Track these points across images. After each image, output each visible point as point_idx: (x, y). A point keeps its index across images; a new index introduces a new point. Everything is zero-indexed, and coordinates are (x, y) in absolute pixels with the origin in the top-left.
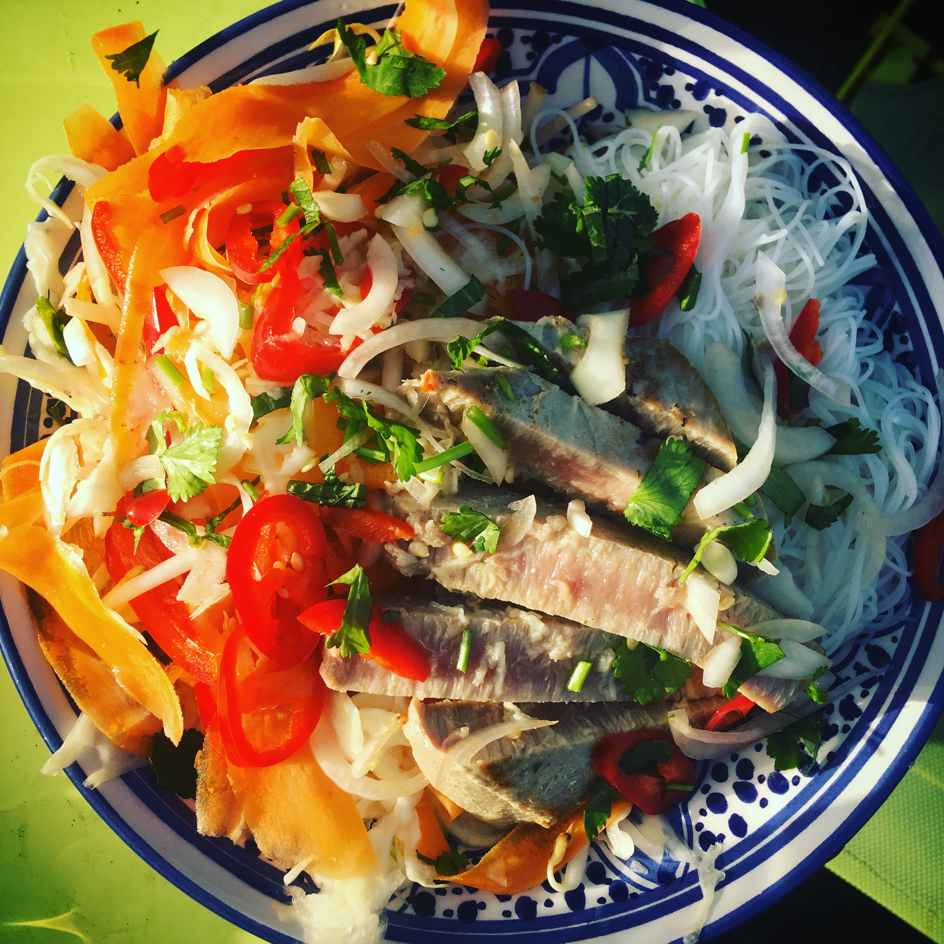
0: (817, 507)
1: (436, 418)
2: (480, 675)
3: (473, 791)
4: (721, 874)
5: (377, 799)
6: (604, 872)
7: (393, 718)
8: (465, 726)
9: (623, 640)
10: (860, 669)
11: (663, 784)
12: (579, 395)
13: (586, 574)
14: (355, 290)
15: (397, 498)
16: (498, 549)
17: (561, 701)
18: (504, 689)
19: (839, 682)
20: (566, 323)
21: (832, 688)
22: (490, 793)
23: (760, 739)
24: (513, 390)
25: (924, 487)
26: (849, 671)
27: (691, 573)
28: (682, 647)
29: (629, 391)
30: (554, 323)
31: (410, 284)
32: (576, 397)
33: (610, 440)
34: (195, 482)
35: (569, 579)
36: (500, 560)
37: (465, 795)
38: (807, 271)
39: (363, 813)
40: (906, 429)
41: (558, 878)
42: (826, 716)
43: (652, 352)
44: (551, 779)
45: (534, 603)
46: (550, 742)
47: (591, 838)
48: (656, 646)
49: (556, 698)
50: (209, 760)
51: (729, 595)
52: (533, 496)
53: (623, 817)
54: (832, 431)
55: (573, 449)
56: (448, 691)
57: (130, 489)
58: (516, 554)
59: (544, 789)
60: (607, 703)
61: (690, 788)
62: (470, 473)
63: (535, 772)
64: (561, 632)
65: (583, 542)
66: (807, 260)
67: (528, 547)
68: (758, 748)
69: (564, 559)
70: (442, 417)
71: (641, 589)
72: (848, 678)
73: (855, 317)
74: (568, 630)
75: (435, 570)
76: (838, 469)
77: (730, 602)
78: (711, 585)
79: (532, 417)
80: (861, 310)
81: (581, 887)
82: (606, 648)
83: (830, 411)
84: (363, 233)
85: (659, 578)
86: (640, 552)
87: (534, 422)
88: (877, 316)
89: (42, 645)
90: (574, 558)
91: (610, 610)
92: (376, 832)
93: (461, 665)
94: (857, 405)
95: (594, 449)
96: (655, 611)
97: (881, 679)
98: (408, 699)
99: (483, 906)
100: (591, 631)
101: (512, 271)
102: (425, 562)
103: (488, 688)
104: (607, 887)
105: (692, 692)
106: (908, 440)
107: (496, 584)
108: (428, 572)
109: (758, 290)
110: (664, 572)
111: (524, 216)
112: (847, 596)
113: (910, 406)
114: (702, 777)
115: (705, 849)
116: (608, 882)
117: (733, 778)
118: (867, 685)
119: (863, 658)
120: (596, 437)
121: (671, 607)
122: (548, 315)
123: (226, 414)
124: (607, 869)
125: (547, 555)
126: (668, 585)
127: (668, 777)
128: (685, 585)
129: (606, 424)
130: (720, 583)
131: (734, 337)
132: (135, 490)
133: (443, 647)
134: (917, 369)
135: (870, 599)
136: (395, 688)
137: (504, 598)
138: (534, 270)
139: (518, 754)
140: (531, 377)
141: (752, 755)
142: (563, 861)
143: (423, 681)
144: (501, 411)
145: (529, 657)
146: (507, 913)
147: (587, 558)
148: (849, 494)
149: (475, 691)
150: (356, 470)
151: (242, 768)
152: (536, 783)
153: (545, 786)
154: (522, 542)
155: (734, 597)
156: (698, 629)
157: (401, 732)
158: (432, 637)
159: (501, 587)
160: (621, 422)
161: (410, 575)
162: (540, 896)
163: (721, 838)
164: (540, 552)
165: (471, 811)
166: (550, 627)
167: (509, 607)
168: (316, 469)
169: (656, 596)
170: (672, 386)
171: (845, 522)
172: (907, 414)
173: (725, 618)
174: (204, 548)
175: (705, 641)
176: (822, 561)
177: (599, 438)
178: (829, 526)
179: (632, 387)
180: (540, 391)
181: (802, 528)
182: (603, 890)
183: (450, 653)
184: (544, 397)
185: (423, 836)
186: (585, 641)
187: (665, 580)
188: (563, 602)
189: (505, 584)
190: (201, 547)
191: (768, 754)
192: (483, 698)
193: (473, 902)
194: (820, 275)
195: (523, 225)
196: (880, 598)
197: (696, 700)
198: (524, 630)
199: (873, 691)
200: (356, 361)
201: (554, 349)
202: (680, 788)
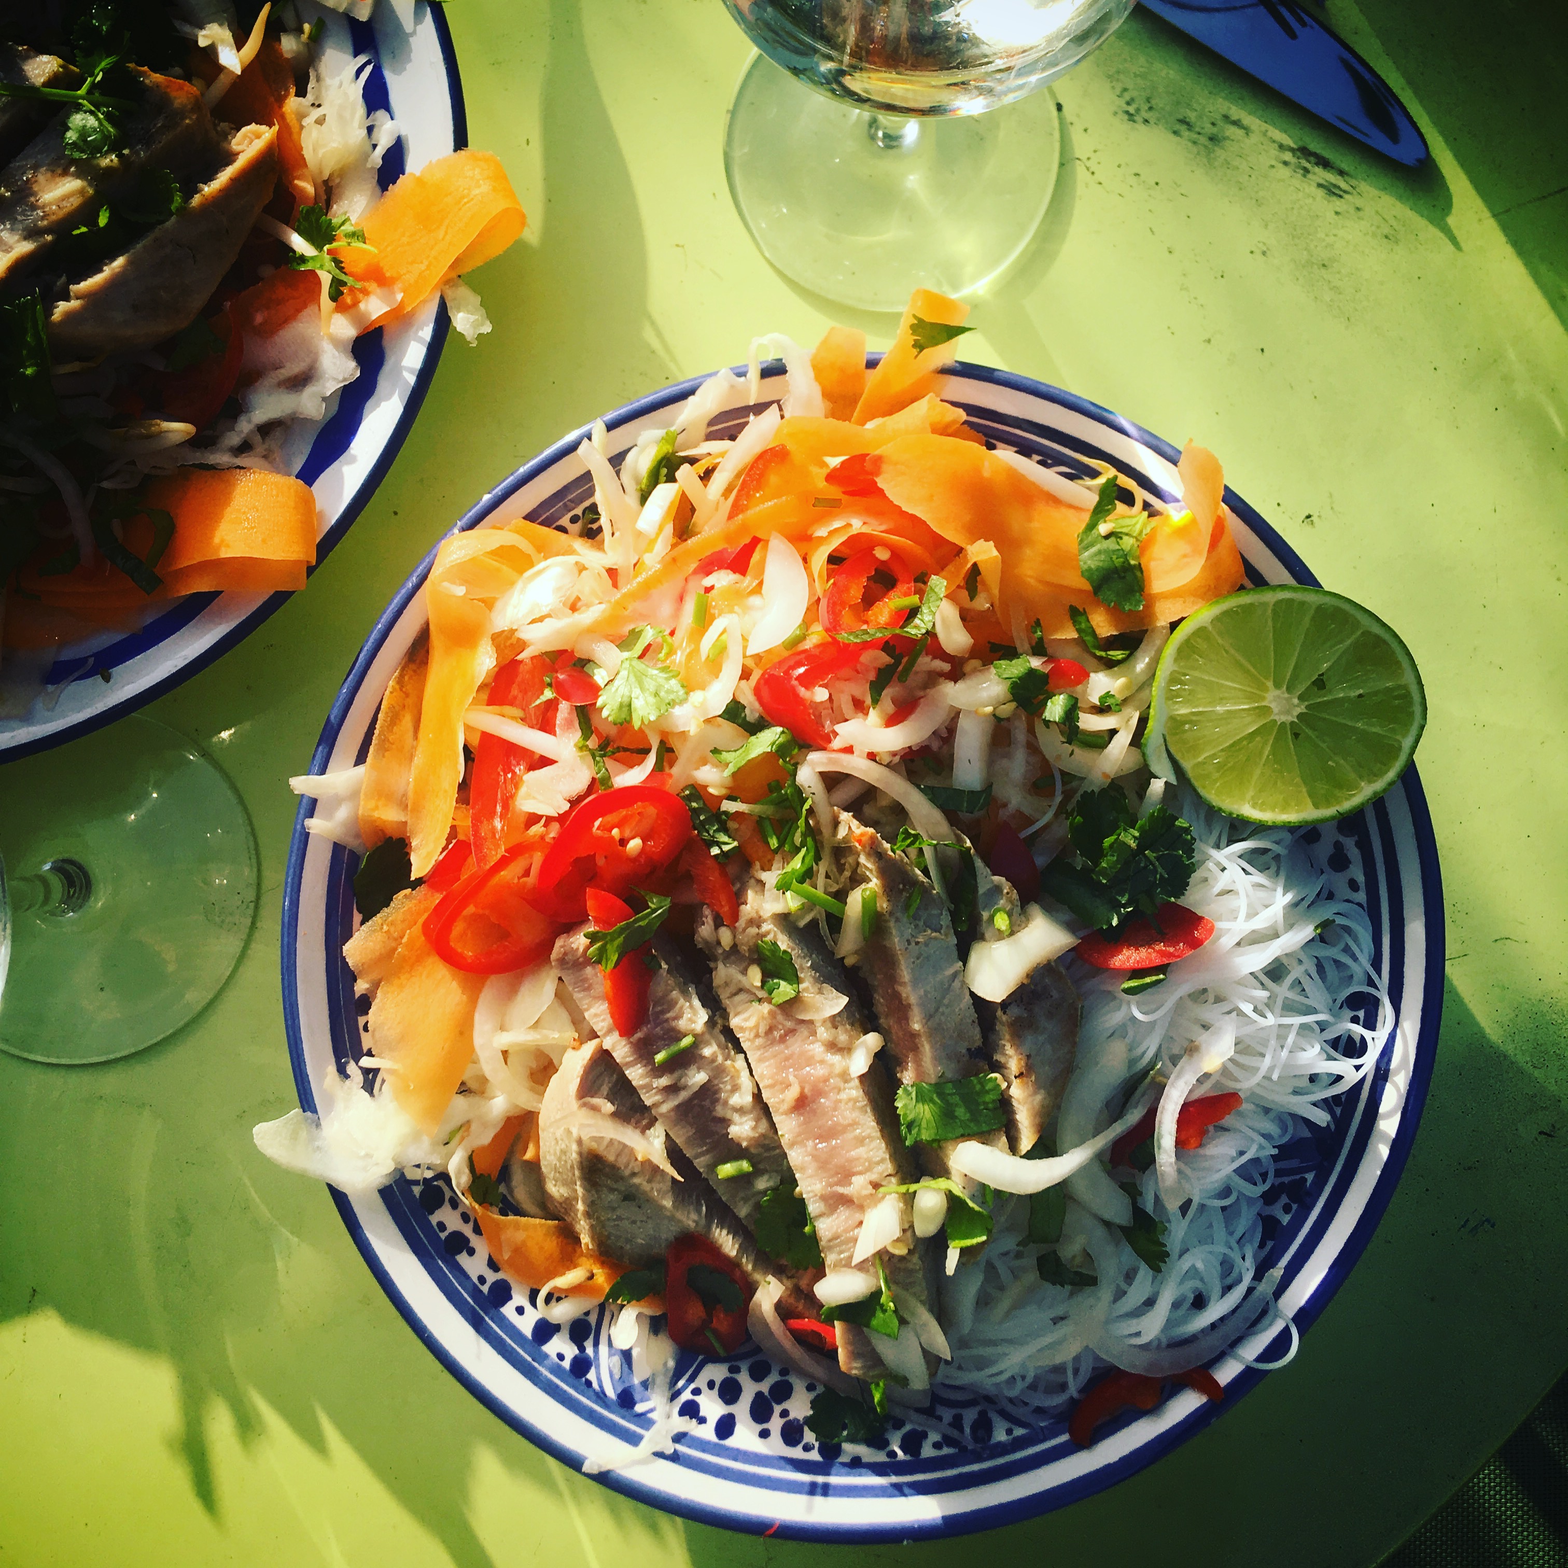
0: (1058, 1259)
1: (843, 861)
2: (664, 1081)
3: (564, 1158)
4: (669, 1448)
5: (488, 1078)
6: (587, 1338)
7: (571, 1034)
8: (613, 1104)
9: (794, 1183)
10: (957, 1422)
11: (706, 1323)
12: (964, 965)
13: (822, 1100)
14: (890, 708)
15: (752, 881)
16: (781, 1006)
17: (701, 1170)
18: (669, 1112)
19: (929, 1412)
20: (1016, 903)
21: (918, 1410)
22: (574, 1175)
23: (819, 1380)
24: (918, 909)
25: (1164, 1341)
26: (947, 1415)
27: (897, 1193)
28: (830, 1241)
29: (1004, 1005)
30: (1005, 891)
31: (935, 746)
32: (961, 963)
33: (949, 1025)
34: (625, 709)
35: (806, 1090)
36: (772, 1014)
37: (555, 1154)
38: (1258, 1069)
39: (467, 1075)
40: (1202, 1280)
41: (548, 1299)
42: (889, 1426)
43: (1055, 994)
44: (628, 1219)
45: (762, 1076)
46: (659, 1191)
47: (607, 1299)
48: (812, 1215)
49: (700, 1163)
50: (410, 904)
51: (908, 1245)
52: (847, 999)
53: (648, 1312)
54: (1139, 1213)
55: (913, 1000)
56: (629, 1065)
57: (577, 655)
58: (789, 1024)
59: (614, 1220)
60: (734, 1214)
61: (722, 1353)
62: (823, 927)
63: (623, 1201)
64: (757, 1120)
65: (845, 1076)
66: (1267, 1061)
67: (803, 1031)
68: (810, 1388)
69: (820, 1071)
70: (847, 866)
71: (851, 1161)
72: (940, 1419)
73: (1261, 1147)
74: (763, 1126)
75: (721, 966)
76: (1110, 1249)
77: (900, 1251)
78: (902, 1221)
79: (909, 942)
80: (1274, 1147)
81: (557, 1328)
82: (776, 1171)
83: (1155, 1194)
84: (946, 667)
85: (868, 1170)
86: (879, 1134)
87: (906, 949)
88: (1283, 1165)
89: (391, 683)
90: (826, 1080)
91: (809, 1149)
92: (460, 1102)
93: (660, 1057)
94: (1184, 1215)
95: (928, 1017)
96: (840, 1190)
97: (963, 1449)
98: (594, 1035)
99: (471, 1252)
100: (780, 1146)
101: (1027, 810)
102: (720, 951)
103: (658, 1098)
104: (577, 1352)
105: (803, 1283)
106: (1193, 1292)
107: (751, 1029)
108: (716, 960)
109: (1203, 1038)
110: (880, 1168)
111: (1083, 779)
112: (1006, 1355)
113: (1227, 1267)
114: (743, 1357)
115: (682, 1413)
116: (582, 1349)
117: (765, 1387)
118: (947, 1441)
119: (970, 1416)
120: (941, 1010)
121: (855, 1200)
122: (1007, 880)
123: (703, 688)
124: (592, 1336)
125: (811, 1053)
126: (871, 1183)
127: (715, 1324)
128: (883, 1197)
129: (960, 1009)
130: (912, 1227)
131: (1144, 1053)
132: (580, 660)
133: (662, 1029)
134: (1270, 1244)
135: (1023, 1378)
136: (596, 1015)
137: (745, 1045)
138: (1046, 827)
139: (627, 1173)
140: (944, 913)
141: (799, 1386)
142: (566, 1290)
143: (621, 1035)
144: (891, 913)
145: (714, 1110)
146: (482, 1279)
147: (836, 1091)
148: (1096, 1278)
149: (649, 1087)
150: (746, 830)
151: (423, 938)
152: (614, 1209)
153: (619, 1218)
154: (803, 1021)
155: (909, 1250)
156: (856, 1240)
157: (564, 1050)
158: (663, 1012)
159: (752, 1035)
160: (973, 1022)
161: (700, 946)
162: (519, 1298)
163: (702, 1421)
164: (809, 1045)
165: (544, 1169)
166: (754, 1107)
167: (742, 1055)
168: (720, 799)
169: (854, 1179)
170: (1041, 1038)
171: (1072, 1294)
172: (1216, 1271)
173: (886, 1258)
174: (581, 757)
175: (851, 1257)
176: (1018, 1305)
177: (943, 1014)
178: (1054, 1284)
179: (1010, 1004)
180: (937, 930)
181: (1030, 1261)
182: (570, 1351)
183: (662, 1038)
184: (936, 938)
185: (490, 1145)
186: (767, 1148)
187: (874, 1176)
188: (783, 1101)
189: (757, 1036)
190: (580, 754)
191: (811, 1403)
192: (648, 1099)
193: (468, 1241)
194: (1266, 1083)
195: (1074, 784)
196: (1033, 1387)
197: (802, 1291)
198: (734, 1086)
199: (946, 1451)
200: (830, 761)
201: (983, 910)
202: (717, 1345)
